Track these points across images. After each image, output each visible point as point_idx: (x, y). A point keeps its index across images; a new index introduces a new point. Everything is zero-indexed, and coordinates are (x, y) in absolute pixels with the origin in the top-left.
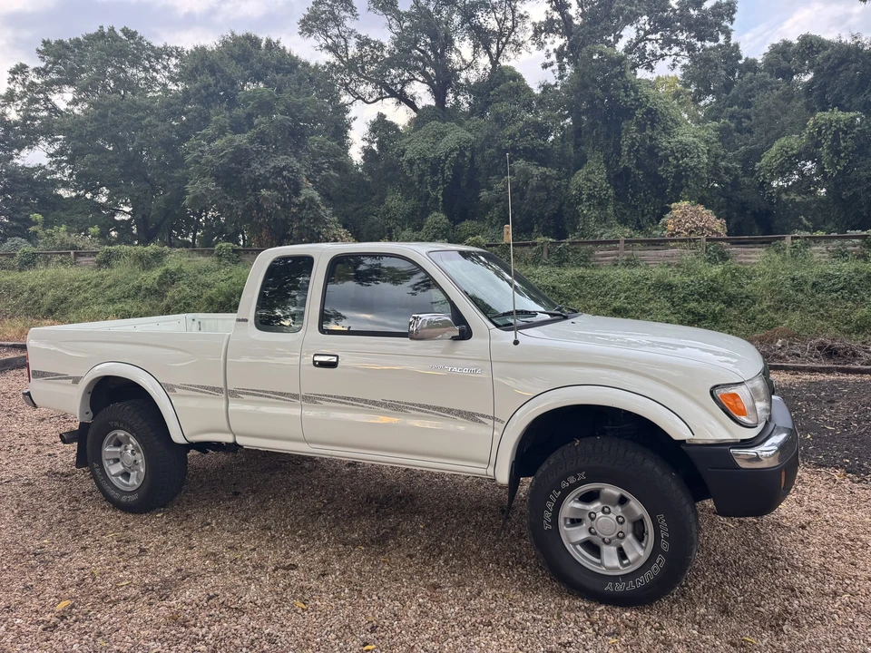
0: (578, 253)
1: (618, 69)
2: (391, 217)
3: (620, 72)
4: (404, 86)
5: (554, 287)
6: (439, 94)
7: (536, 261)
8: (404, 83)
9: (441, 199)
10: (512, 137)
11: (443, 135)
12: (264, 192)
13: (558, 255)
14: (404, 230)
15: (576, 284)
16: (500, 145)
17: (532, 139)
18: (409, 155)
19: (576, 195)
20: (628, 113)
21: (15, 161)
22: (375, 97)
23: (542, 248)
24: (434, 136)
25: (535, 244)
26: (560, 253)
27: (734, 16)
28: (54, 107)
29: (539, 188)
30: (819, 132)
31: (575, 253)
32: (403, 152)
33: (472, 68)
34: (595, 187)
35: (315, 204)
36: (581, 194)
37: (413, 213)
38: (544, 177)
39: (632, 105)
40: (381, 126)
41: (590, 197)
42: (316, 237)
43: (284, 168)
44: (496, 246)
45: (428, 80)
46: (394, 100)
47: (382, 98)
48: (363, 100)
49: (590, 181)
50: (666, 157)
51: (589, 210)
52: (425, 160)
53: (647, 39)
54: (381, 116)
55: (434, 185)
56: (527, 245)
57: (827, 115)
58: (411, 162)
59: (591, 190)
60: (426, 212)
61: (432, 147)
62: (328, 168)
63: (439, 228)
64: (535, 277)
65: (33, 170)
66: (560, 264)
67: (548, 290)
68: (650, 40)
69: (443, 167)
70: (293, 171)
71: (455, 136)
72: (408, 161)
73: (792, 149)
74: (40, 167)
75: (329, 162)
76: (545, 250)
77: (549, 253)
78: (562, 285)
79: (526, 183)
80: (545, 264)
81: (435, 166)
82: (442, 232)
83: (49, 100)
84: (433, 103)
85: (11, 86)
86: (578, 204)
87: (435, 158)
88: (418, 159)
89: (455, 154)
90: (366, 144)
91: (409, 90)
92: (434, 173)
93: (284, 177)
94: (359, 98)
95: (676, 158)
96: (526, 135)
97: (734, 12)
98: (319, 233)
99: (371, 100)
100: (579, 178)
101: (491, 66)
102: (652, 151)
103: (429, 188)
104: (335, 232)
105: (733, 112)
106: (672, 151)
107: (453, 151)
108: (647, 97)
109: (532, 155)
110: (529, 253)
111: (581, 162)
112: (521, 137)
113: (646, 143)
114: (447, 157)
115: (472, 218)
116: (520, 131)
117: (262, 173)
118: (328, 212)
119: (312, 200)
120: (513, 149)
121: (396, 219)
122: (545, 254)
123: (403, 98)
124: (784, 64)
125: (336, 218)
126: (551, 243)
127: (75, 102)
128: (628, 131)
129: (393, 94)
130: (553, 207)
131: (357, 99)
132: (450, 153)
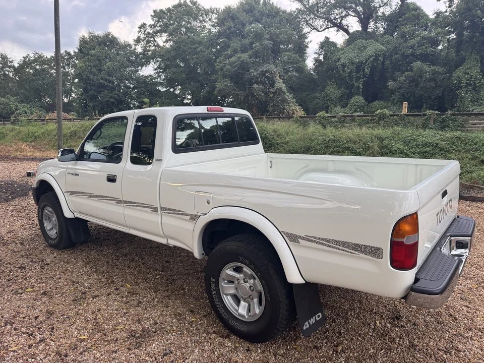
0: (457, 121)
2: (328, 99)
4: (342, 19)
5: (437, 144)
6: (364, 23)
7: (425, 126)
8: (342, 18)
9: (362, 87)
10: (412, 47)
11: (365, 48)
12: (255, 86)
13: (441, 122)
14: (336, 107)
15: (454, 143)
16: (404, 53)
17: (426, 47)
18: (342, 61)
19: (456, 84)
21: (139, 72)
22: (324, 28)
23: (430, 117)
24: (359, 49)
25: (425, 115)
26: (443, 121)
28: (158, 44)
29: (430, 80)
31: (454, 121)
32: (339, 59)
33: (387, 5)
34: (471, 78)
35: (282, 92)
36: (460, 83)
37: (342, 96)
38: (434, 73)
40: (327, 45)
41: (468, 85)
42: (282, 111)
43: (266, 72)
44: (397, 115)
45: (358, 14)
46: (335, 29)
47: (328, 28)
48: (316, 30)
49: (468, 74)
52: (353, 63)
54: (327, 38)
55: (358, 79)
56: (420, 115)
58: (344, 66)
59: (468, 80)
60: (350, 96)
61: (357, 56)
62: (292, 71)
63: (358, 105)
64: (423, 137)
65: (147, 77)
66: (442, 128)
67: (433, 146)
69: (364, 68)
70: (271, 73)
71: (373, 48)
72: (341, 65)
74: (151, 76)
75: (293, 67)
76: (432, 119)
77: (434, 121)
78: (443, 143)
79: (421, 77)
80: (432, 128)
81: (360, 67)
82: (360, 108)
83: (155, 41)
84: (360, 29)
85: (139, 35)
86: (457, 89)
87: (359, 62)
88: (348, 63)
89: (372, 59)
90: (316, 56)
91: (344, 22)
92: (358, 71)
93: (267, 77)
94: (314, 29)
96: (422, 46)
98: (284, 109)
99: (321, 29)
100: (459, 73)
101: (400, 3)
103: (354, 81)
104: (293, 108)
107: (371, 57)
109: (424, 58)
110: (419, 121)
111: (461, 62)
112: (418, 47)
114: (366, 61)
115: (381, 99)
116: (418, 43)
117: (255, 74)
118: (290, 96)
119: (280, 89)
120: (412, 54)
121: (332, 100)
122: (432, 122)
123: (341, 27)
125: (294, 100)
126: (436, 114)
127: (167, 41)
129: (335, 25)
130: (438, 92)
131: (313, 29)
132: (369, 59)
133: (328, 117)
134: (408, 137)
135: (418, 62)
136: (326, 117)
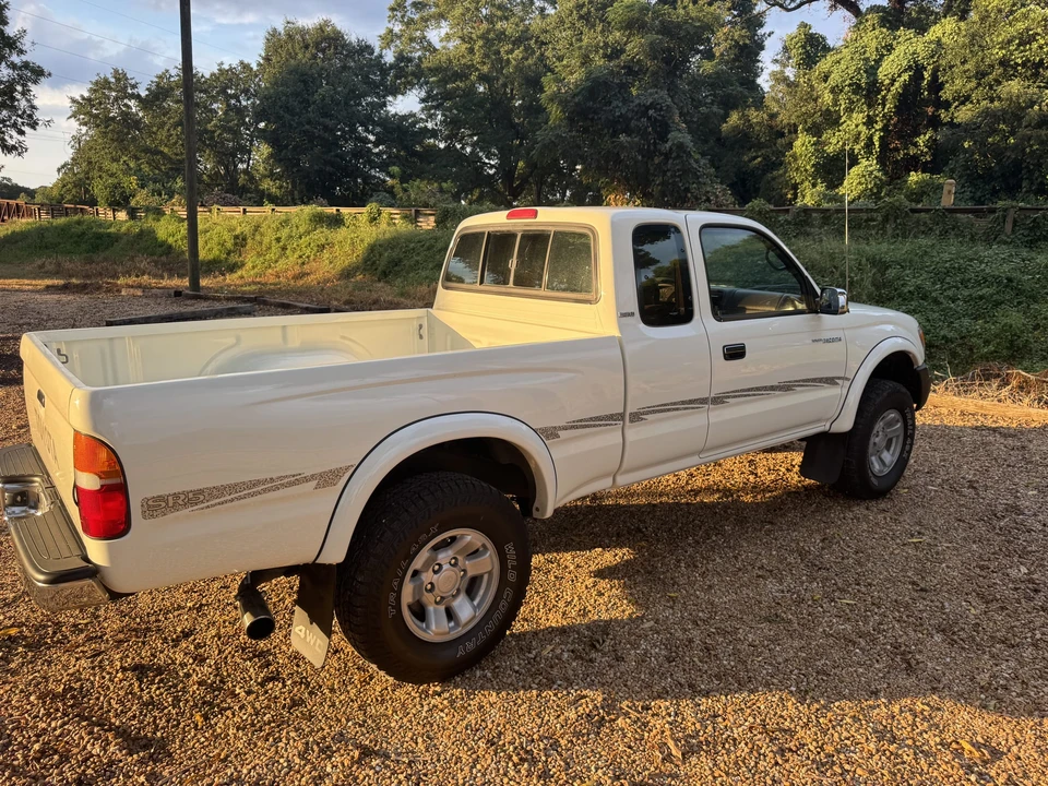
5: (1010, 280)
7: (991, 238)
9: (878, 143)
10: (1005, 45)
11: (892, 48)
12: (623, 138)
13: (1031, 229)
18: (835, 79)
21: (389, 108)
22: (798, 1)
23: (1004, 217)
25: (993, 211)
26: (1036, 225)
28: (430, 44)
32: (827, 77)
35: (685, 152)
40: (801, 42)
42: (683, 195)
43: (652, 106)
44: (928, 211)
47: (810, 2)
48: (781, 6)
54: (804, 25)
55: (870, 123)
58: (835, 91)
60: (850, 162)
62: (712, 103)
64: (981, 262)
65: (404, 118)
66: (1031, 244)
67: (999, 283)
69: (884, 97)
70: (661, 109)
71: (911, 49)
72: (833, 89)
74: (412, 115)
75: (714, 95)
76: (1009, 220)
77: (1015, 225)
78: (1026, 277)
80: (1005, 243)
83: (425, 37)
85: (391, 26)
88: (849, 85)
89: (905, 77)
90: (777, 68)
93: (649, 118)
94: (776, 4)
96: (1030, 41)
98: (687, 190)
99: (793, 5)
104: (709, 189)
107: (904, 71)
110: (980, 224)
112: (1022, 44)
114: (893, 81)
116: (1020, 35)
117: (623, 112)
118: (702, 162)
119: (681, 146)
120: (1004, 63)
122: (1008, 227)
125: (713, 170)
126: (1020, 208)
127: (448, 38)
131: (773, 5)
132: (899, 76)
133: (772, 211)
134: (946, 262)
135: (1015, 82)
136: (767, 212)
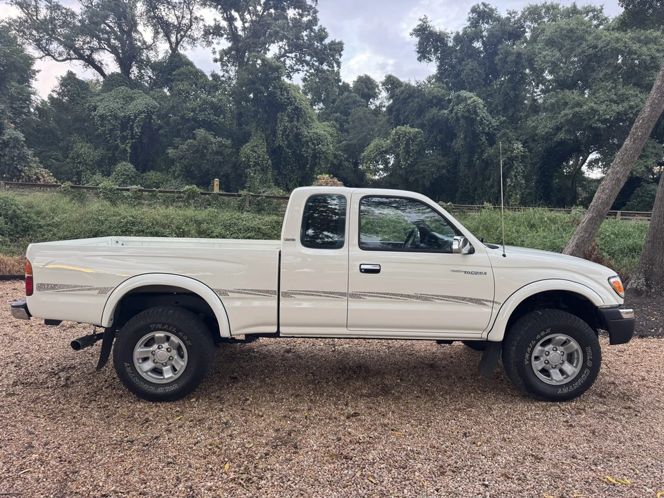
0: (271, 204)
1: (276, 74)
2: (80, 162)
3: (278, 77)
4: (92, 52)
5: (259, 228)
6: (125, 63)
7: (241, 208)
8: (93, 50)
9: (129, 151)
10: (193, 110)
11: (132, 99)
13: (257, 205)
14: (94, 174)
15: (274, 227)
16: (184, 115)
17: (209, 114)
18: (100, 111)
19: (244, 161)
20: (281, 107)
22: (65, 57)
23: (245, 199)
24: (124, 99)
25: (240, 196)
26: (259, 204)
27: (342, 53)
29: (218, 153)
30: (399, 139)
31: (269, 204)
32: (95, 108)
33: (152, 49)
34: (259, 157)
35: (19, 144)
36: (249, 161)
37: (102, 160)
38: (221, 145)
39: (284, 102)
40: (70, 81)
41: (256, 164)
42: (18, 174)
44: (209, 194)
45: (114, 50)
46: (82, 62)
47: (71, 59)
48: (53, 57)
49: (256, 152)
50: (307, 142)
51: (255, 173)
52: (116, 117)
53: (286, 56)
54: (72, 74)
55: (124, 139)
56: (234, 195)
57: (403, 128)
58: (102, 117)
59: (256, 159)
60: (114, 161)
61: (122, 107)
63: (128, 175)
66: (259, 212)
68: (288, 57)
69: (132, 125)
71: (142, 102)
72: (100, 116)
73: (383, 147)
76: (247, 200)
77: (250, 203)
78: (264, 227)
79: (205, 148)
80: (248, 211)
81: (126, 123)
82: (130, 179)
84: (119, 70)
86: (246, 168)
87: (125, 117)
88: (110, 115)
89: (143, 116)
90: (54, 94)
91: (96, 56)
92: (123, 128)
94: (49, 54)
95: (313, 144)
96: (204, 111)
97: (342, 50)
99: (61, 58)
100: (246, 149)
101: (170, 51)
102: (298, 137)
103: (119, 141)
104: (37, 171)
105: (337, 117)
106: (311, 139)
107: (141, 113)
108: (295, 98)
109: (209, 126)
110: (234, 202)
111: (245, 138)
112: (200, 111)
113: (293, 130)
114: (136, 117)
116: (199, 106)
120: (194, 119)
121: (86, 164)
122: (247, 203)
123: (90, 62)
124: (366, 90)
125: (37, 159)
126: (252, 195)
128: (282, 120)
129: (81, 57)
130: (227, 168)
131: (46, 55)
132: (139, 115)
133: (118, 189)
134: (227, 220)
135: (202, 130)
136: (115, 190)
